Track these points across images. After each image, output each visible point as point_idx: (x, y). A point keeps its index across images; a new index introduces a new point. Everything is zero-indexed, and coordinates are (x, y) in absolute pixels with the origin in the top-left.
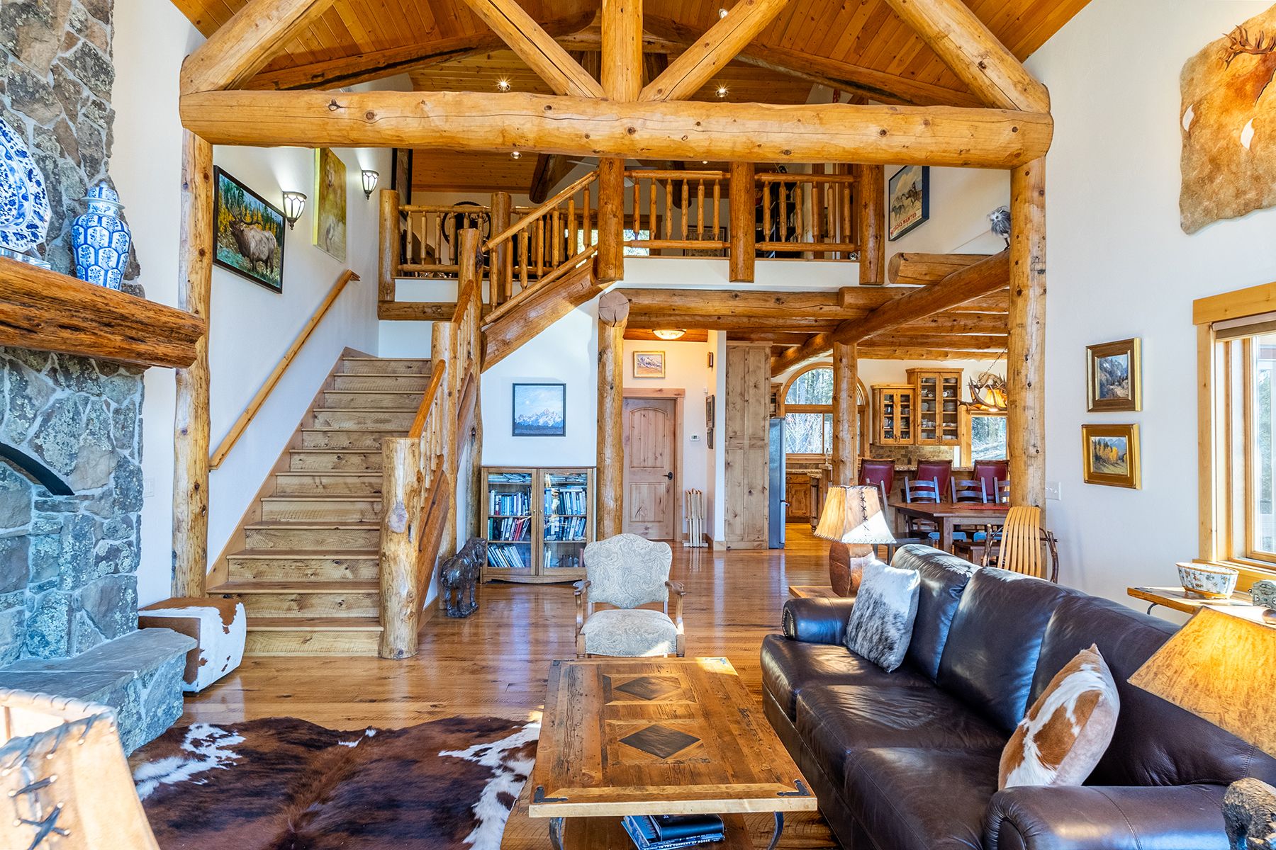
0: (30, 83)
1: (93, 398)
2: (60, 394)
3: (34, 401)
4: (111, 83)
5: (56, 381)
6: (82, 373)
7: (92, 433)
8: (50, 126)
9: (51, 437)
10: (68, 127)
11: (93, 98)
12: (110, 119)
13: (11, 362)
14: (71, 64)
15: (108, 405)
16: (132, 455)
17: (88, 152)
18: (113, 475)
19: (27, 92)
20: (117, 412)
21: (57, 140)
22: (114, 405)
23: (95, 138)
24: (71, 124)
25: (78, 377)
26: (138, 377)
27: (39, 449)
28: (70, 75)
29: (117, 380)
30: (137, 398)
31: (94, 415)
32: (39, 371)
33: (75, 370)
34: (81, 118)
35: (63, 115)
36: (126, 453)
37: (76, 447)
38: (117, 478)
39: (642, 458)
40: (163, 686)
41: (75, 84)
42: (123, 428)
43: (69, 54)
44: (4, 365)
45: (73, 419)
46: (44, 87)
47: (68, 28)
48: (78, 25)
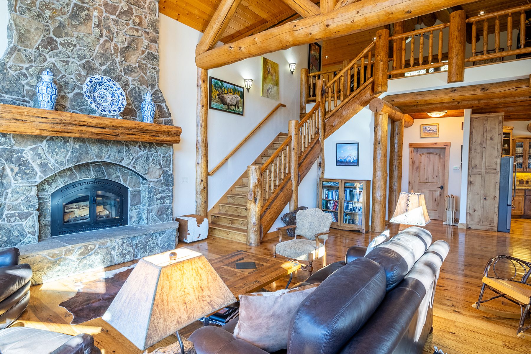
0: (130, 68)
1: (155, 153)
2: (142, 152)
3: (133, 155)
4: (158, 61)
5: (140, 149)
6: (150, 146)
7: (154, 163)
8: (137, 78)
9: (138, 164)
10: (143, 77)
11: (152, 66)
12: (158, 72)
13: (126, 144)
14: (144, 59)
15: (160, 155)
16: (170, 170)
17: (151, 83)
18: (162, 175)
19: (129, 70)
20: (163, 157)
21: (139, 82)
22: (162, 155)
23: (153, 78)
24: (145, 76)
25: (149, 148)
26: (171, 147)
27: (134, 167)
28: (144, 62)
29: (163, 148)
30: (171, 153)
31: (155, 158)
32: (135, 146)
33: (148, 146)
34: (148, 73)
35: (142, 74)
36: (168, 169)
37: (148, 167)
38: (163, 176)
39: (425, 178)
40: (167, 238)
41: (145, 64)
42: (166, 162)
43: (143, 56)
44: (123, 145)
45: (146, 159)
46: (134, 68)
47: (142, 49)
48: (145, 47)
